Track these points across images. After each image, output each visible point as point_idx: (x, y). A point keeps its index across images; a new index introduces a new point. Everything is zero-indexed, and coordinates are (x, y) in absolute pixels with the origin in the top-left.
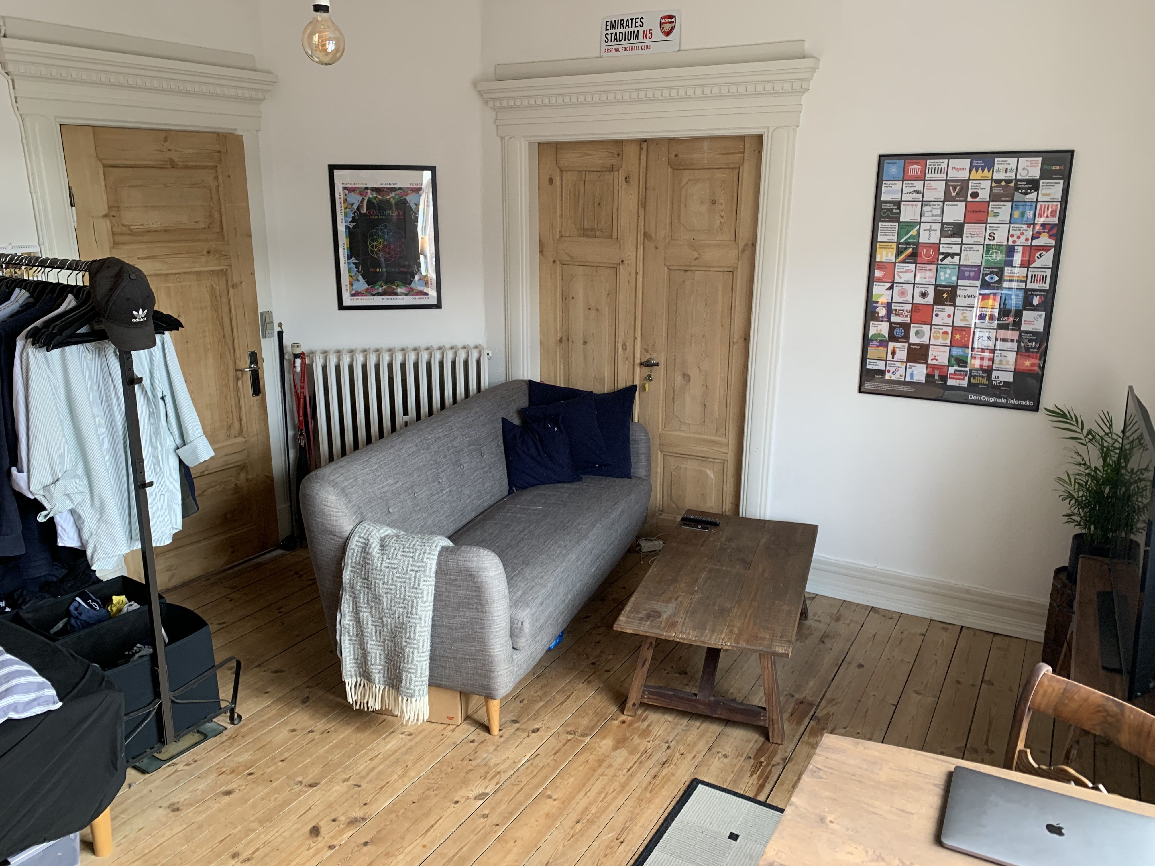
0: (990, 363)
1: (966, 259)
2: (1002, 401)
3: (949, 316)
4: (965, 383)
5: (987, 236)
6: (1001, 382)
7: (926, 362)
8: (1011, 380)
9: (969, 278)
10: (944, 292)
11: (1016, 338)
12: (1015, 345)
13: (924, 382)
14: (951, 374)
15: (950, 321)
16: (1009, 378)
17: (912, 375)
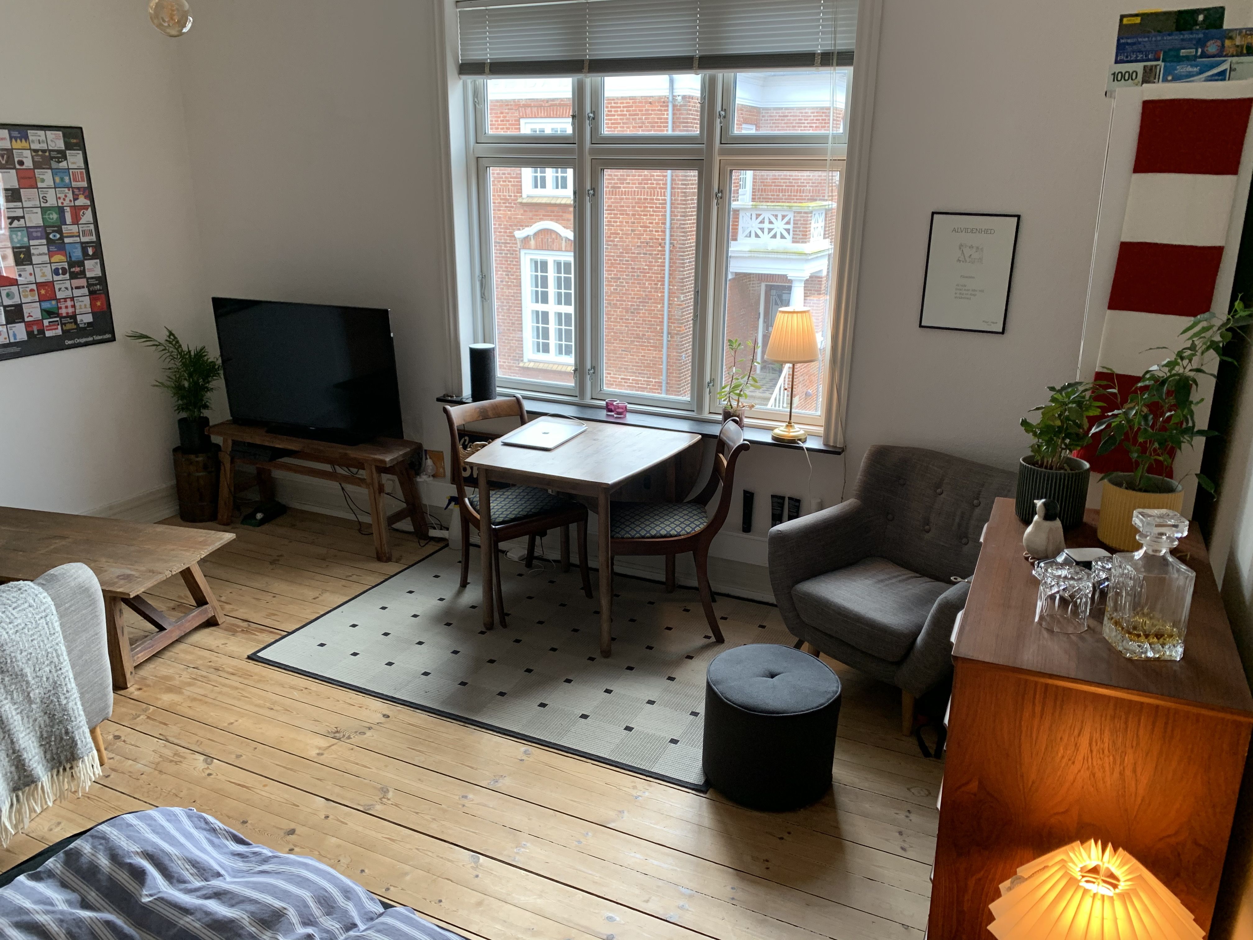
0: (73, 310)
1: (31, 221)
2: (90, 339)
3: (31, 274)
4: (59, 332)
5: (42, 200)
6: (85, 324)
7: (23, 321)
8: (91, 320)
9: (37, 238)
10: (21, 253)
11: (85, 284)
12: (85, 291)
13: (26, 338)
14: (47, 326)
15: (32, 279)
16: (89, 318)
17: (15, 335)
